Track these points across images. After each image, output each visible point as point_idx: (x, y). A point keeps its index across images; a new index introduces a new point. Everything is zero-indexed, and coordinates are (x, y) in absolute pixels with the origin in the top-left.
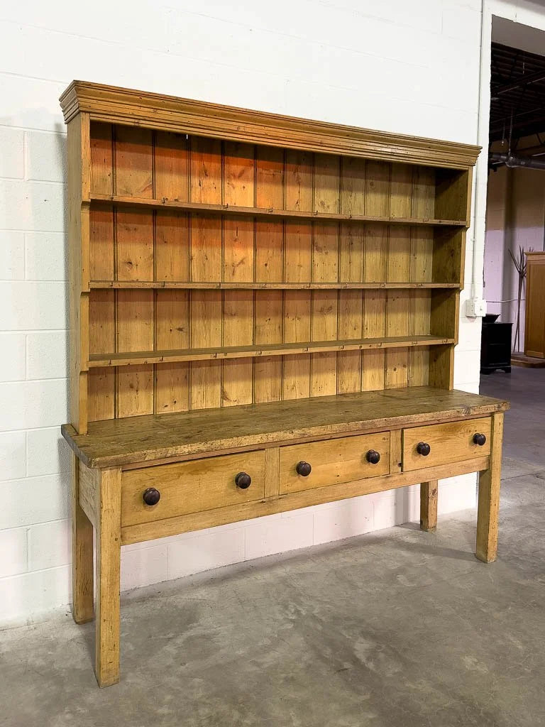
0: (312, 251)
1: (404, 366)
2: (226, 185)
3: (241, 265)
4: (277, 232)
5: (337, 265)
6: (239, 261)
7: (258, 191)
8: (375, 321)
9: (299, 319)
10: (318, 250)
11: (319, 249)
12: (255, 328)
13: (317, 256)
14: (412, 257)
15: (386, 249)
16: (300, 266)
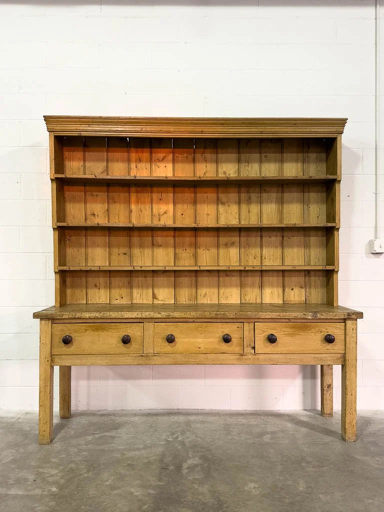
0: (218, 204)
1: (301, 287)
2: (153, 166)
3: (165, 214)
4: (190, 193)
5: (238, 214)
6: (163, 213)
7: (176, 168)
8: (272, 253)
9: (208, 250)
10: (221, 204)
11: (223, 203)
12: (175, 254)
13: (221, 208)
14: (306, 207)
15: (281, 202)
16: (208, 215)
